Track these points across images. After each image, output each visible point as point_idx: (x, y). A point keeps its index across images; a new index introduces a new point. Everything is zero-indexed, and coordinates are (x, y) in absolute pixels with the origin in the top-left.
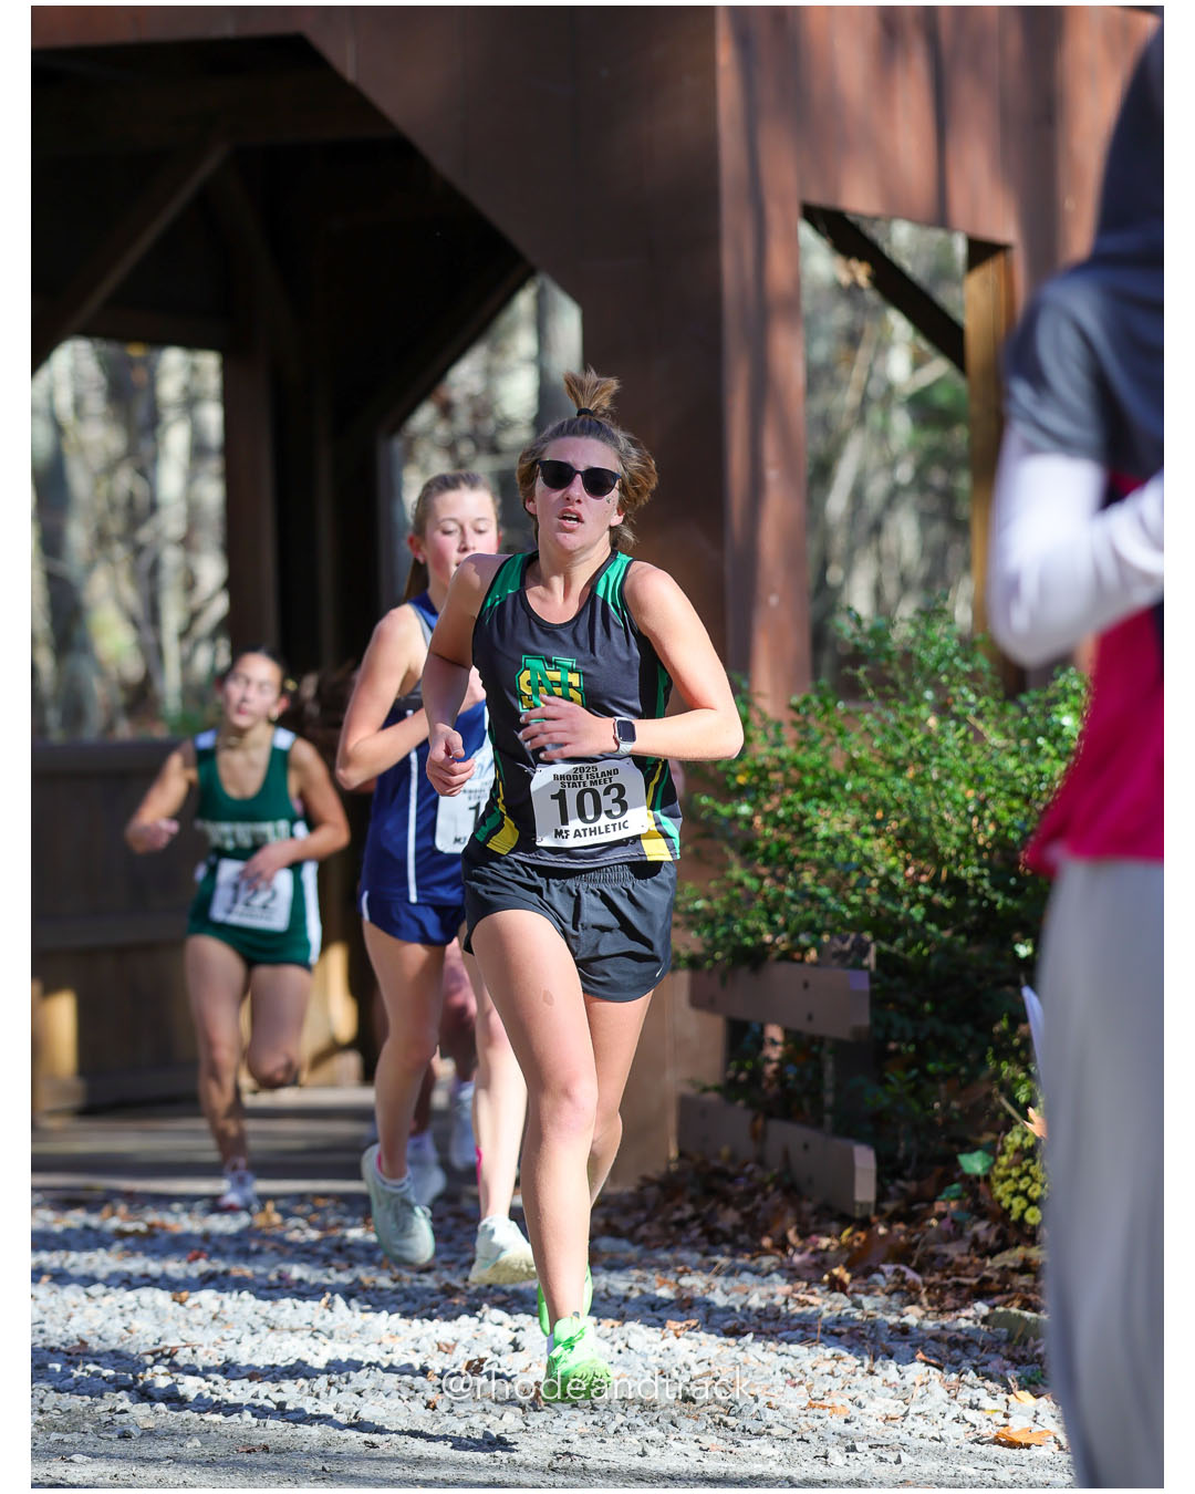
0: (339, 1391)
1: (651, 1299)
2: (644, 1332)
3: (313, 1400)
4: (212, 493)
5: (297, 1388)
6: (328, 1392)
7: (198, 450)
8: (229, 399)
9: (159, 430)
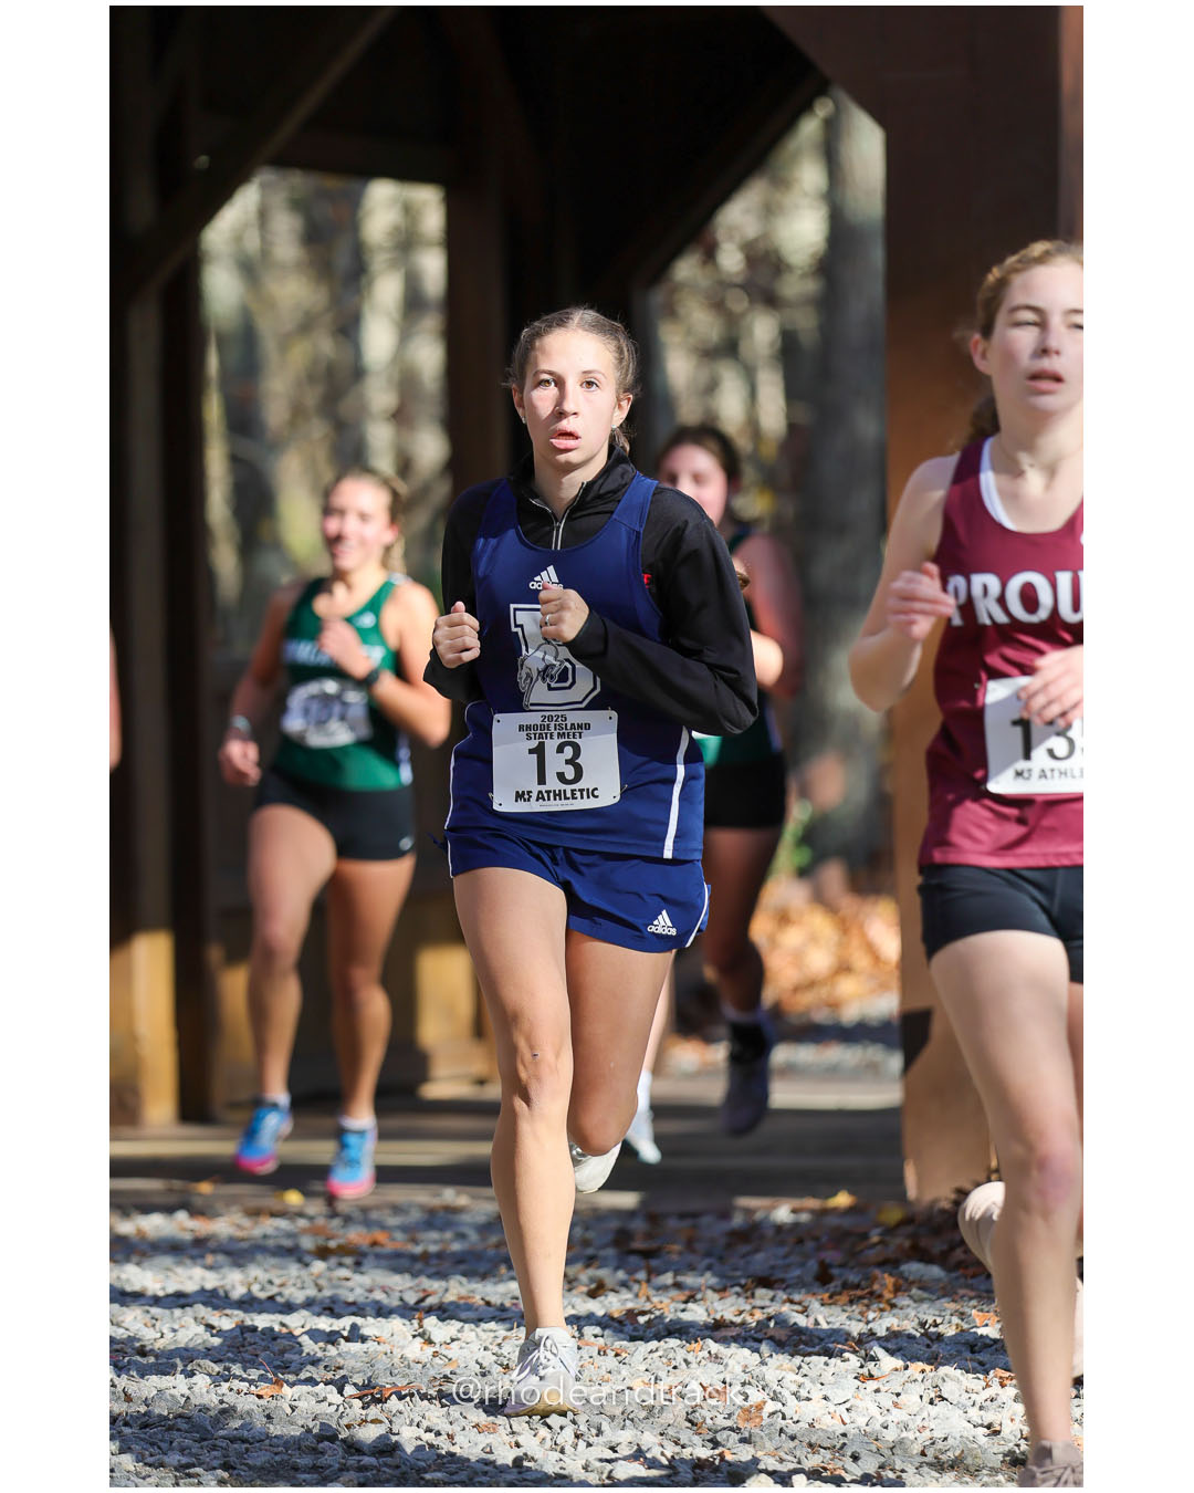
0: (589, 1445)
1: (971, 1338)
2: (961, 1378)
3: (557, 1455)
4: (429, 356)
5: (537, 1440)
6: (575, 1446)
7: (413, 302)
8: (455, 242)
9: (364, 281)
